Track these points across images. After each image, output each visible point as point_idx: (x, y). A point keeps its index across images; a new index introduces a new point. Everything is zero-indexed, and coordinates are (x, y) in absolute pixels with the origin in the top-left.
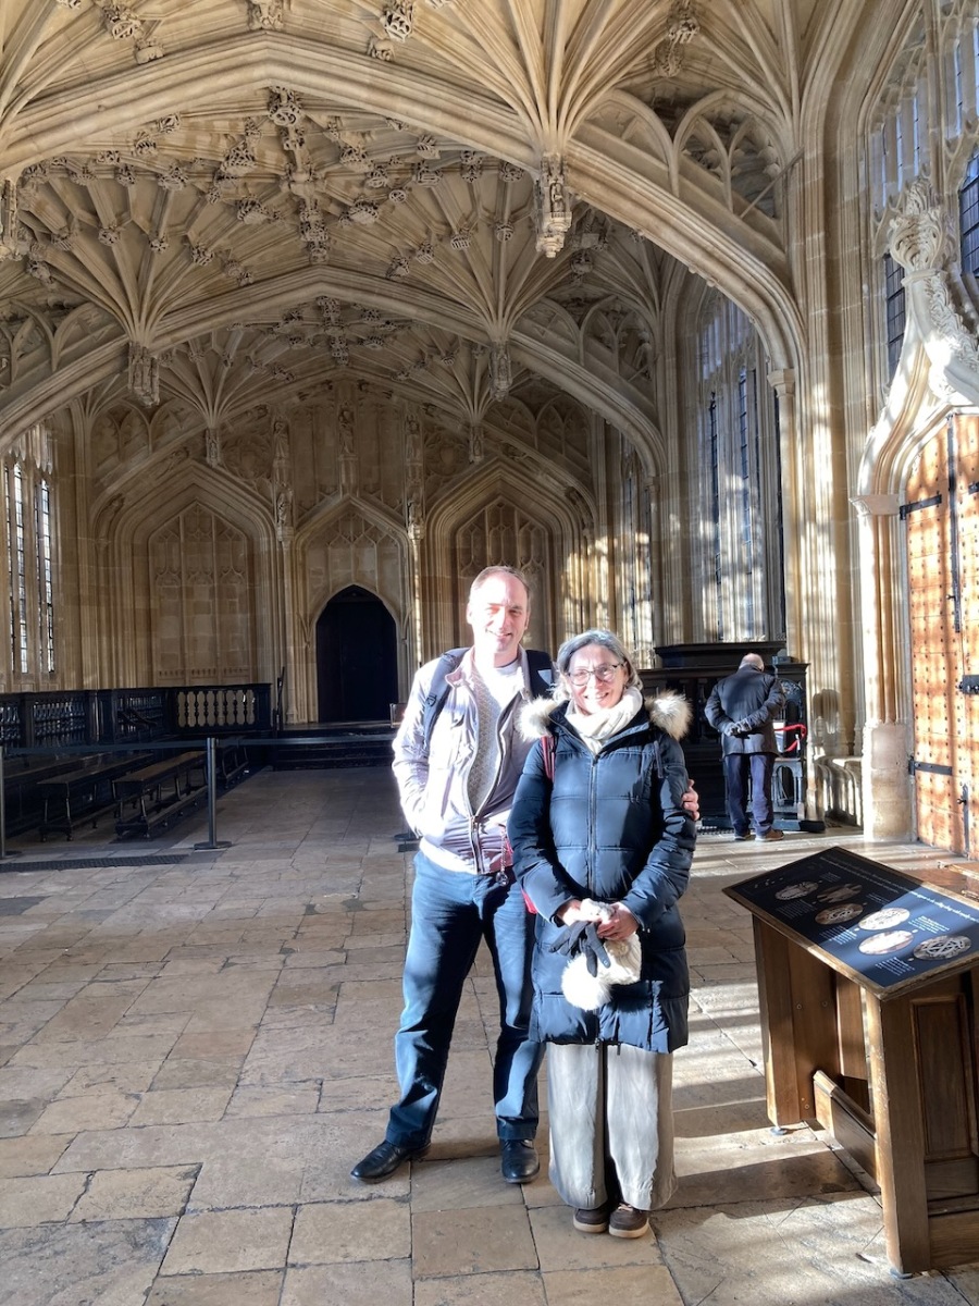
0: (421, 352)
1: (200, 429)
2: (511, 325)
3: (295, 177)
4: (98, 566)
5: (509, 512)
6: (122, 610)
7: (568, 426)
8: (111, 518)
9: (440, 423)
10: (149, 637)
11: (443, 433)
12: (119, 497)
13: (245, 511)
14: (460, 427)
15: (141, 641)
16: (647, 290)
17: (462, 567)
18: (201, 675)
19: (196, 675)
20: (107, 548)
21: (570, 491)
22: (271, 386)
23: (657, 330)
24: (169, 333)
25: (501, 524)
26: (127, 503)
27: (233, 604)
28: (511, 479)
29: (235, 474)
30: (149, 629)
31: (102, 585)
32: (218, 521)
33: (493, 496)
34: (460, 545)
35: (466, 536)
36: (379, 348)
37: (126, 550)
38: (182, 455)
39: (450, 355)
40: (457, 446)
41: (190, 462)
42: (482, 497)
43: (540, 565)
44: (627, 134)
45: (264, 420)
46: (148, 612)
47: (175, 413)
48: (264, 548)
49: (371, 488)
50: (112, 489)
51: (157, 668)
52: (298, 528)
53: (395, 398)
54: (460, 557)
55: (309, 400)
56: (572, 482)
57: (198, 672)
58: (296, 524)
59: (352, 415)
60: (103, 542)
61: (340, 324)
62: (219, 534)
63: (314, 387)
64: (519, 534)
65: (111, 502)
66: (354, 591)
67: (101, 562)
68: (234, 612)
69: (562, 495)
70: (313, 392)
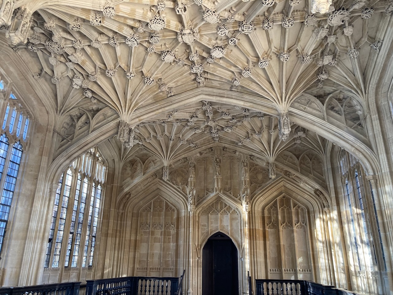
0: (248, 133)
1: (162, 167)
2: (289, 105)
3: (184, 32)
4: (117, 221)
5: (288, 201)
6: (125, 240)
7: (313, 163)
8: (125, 201)
9: (256, 163)
10: (135, 252)
11: (257, 167)
12: (129, 193)
13: (177, 199)
14: (265, 164)
15: (132, 254)
17: (268, 225)
18: (154, 270)
19: (152, 270)
20: (122, 214)
21: (316, 191)
22: (189, 149)
24: (137, 117)
25: (285, 205)
26: (132, 196)
27: (169, 238)
28: (288, 186)
29: (174, 184)
30: (135, 249)
31: (118, 229)
32: (166, 203)
33: (281, 193)
34: (266, 214)
35: (269, 210)
36: (230, 131)
37: (130, 215)
38: (154, 177)
40: (264, 172)
41: (157, 179)
42: (275, 194)
43: (304, 224)
45: (186, 163)
46: (136, 241)
47: (153, 161)
48: (183, 214)
49: (227, 190)
50: (126, 190)
51: (137, 266)
52: (197, 206)
53: (237, 153)
54: (266, 221)
55: (203, 155)
56: (317, 187)
57: (153, 269)
58: (196, 204)
59: (220, 160)
60: (121, 211)
62: (166, 208)
63: (206, 150)
64: (293, 210)
65: (126, 195)
66: (220, 234)
67: (119, 219)
68: (169, 242)
69: (313, 193)
70: (205, 152)
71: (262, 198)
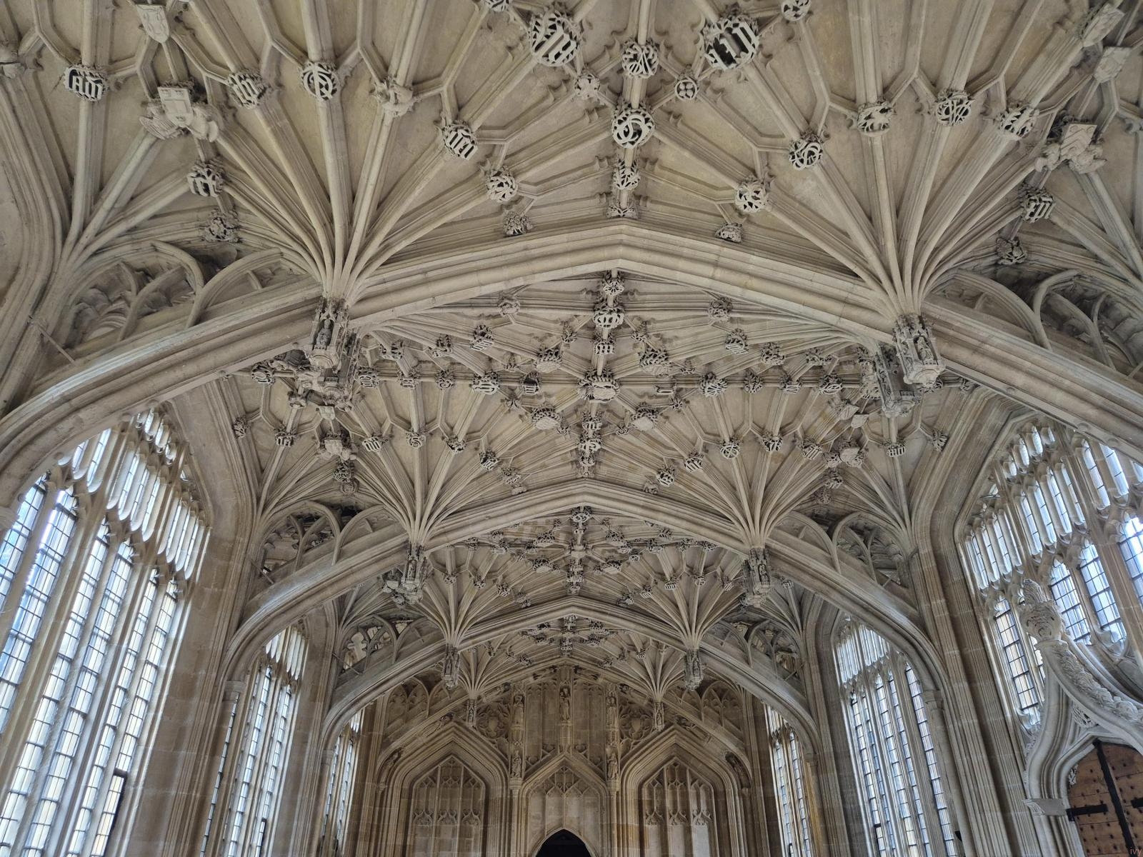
0: (622, 649)
1: (464, 699)
2: (701, 638)
3: (576, 547)
4: (375, 806)
5: (682, 772)
7: (724, 704)
8: (390, 767)
9: (631, 699)
11: (633, 706)
12: (399, 751)
13: (487, 763)
14: (646, 702)
16: (793, 617)
17: (647, 816)
20: (384, 791)
21: (730, 756)
22: (516, 670)
23: (801, 644)
24: (471, 638)
25: (677, 780)
26: (403, 755)
27: (469, 843)
28: (683, 744)
29: (483, 735)
31: (375, 823)
32: (466, 771)
33: (671, 758)
34: (645, 797)
35: (650, 789)
36: (596, 646)
37: (397, 793)
38: (448, 719)
39: (643, 651)
40: (643, 716)
41: (453, 724)
42: (663, 758)
44: (801, 535)
45: (507, 693)
46: (404, 847)
48: (498, 795)
49: (579, 747)
50: (396, 745)
53: (600, 680)
54: (645, 809)
55: (539, 680)
56: (732, 747)
60: (382, 786)
61: (573, 629)
62: (466, 781)
63: (544, 670)
64: (691, 789)
65: (394, 753)
66: (564, 835)
67: (378, 803)
68: (469, 850)
69: (724, 758)
70: (543, 674)
71: (639, 766)
